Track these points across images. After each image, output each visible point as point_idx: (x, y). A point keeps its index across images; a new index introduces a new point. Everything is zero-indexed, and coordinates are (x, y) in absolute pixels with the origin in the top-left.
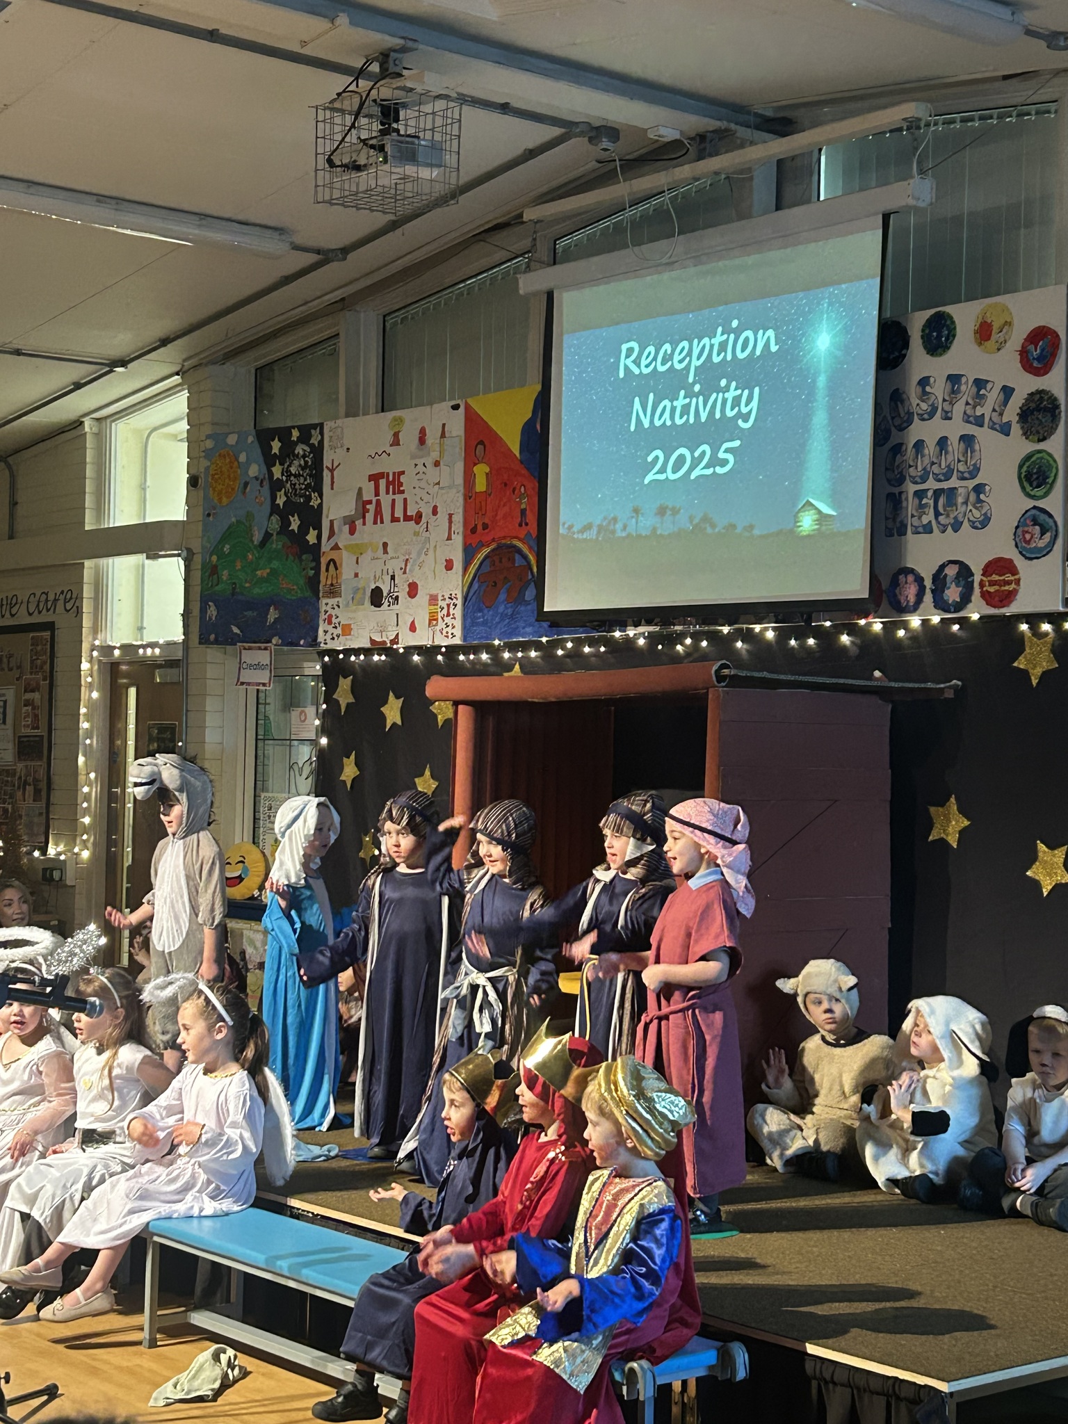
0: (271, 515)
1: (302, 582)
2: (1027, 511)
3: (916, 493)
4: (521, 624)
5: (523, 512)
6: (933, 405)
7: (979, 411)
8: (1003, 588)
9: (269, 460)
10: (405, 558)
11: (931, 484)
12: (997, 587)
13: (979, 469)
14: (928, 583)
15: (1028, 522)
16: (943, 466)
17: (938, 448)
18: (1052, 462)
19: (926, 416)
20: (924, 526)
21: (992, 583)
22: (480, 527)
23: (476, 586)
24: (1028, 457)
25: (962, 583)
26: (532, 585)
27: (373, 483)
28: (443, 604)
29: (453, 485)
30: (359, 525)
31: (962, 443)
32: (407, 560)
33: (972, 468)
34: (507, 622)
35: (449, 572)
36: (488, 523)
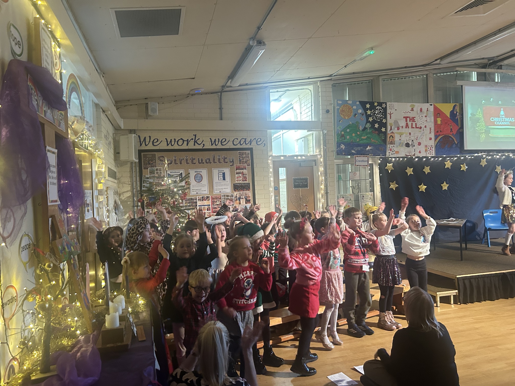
0: (366, 123)
1: (380, 141)
4: (452, 152)
5: (451, 129)
9: (366, 110)
22: (439, 131)
23: (439, 144)
26: (455, 145)
27: (405, 119)
28: (429, 147)
29: (431, 122)
30: (401, 128)
32: (417, 137)
34: (448, 151)
35: (430, 140)
36: (442, 131)
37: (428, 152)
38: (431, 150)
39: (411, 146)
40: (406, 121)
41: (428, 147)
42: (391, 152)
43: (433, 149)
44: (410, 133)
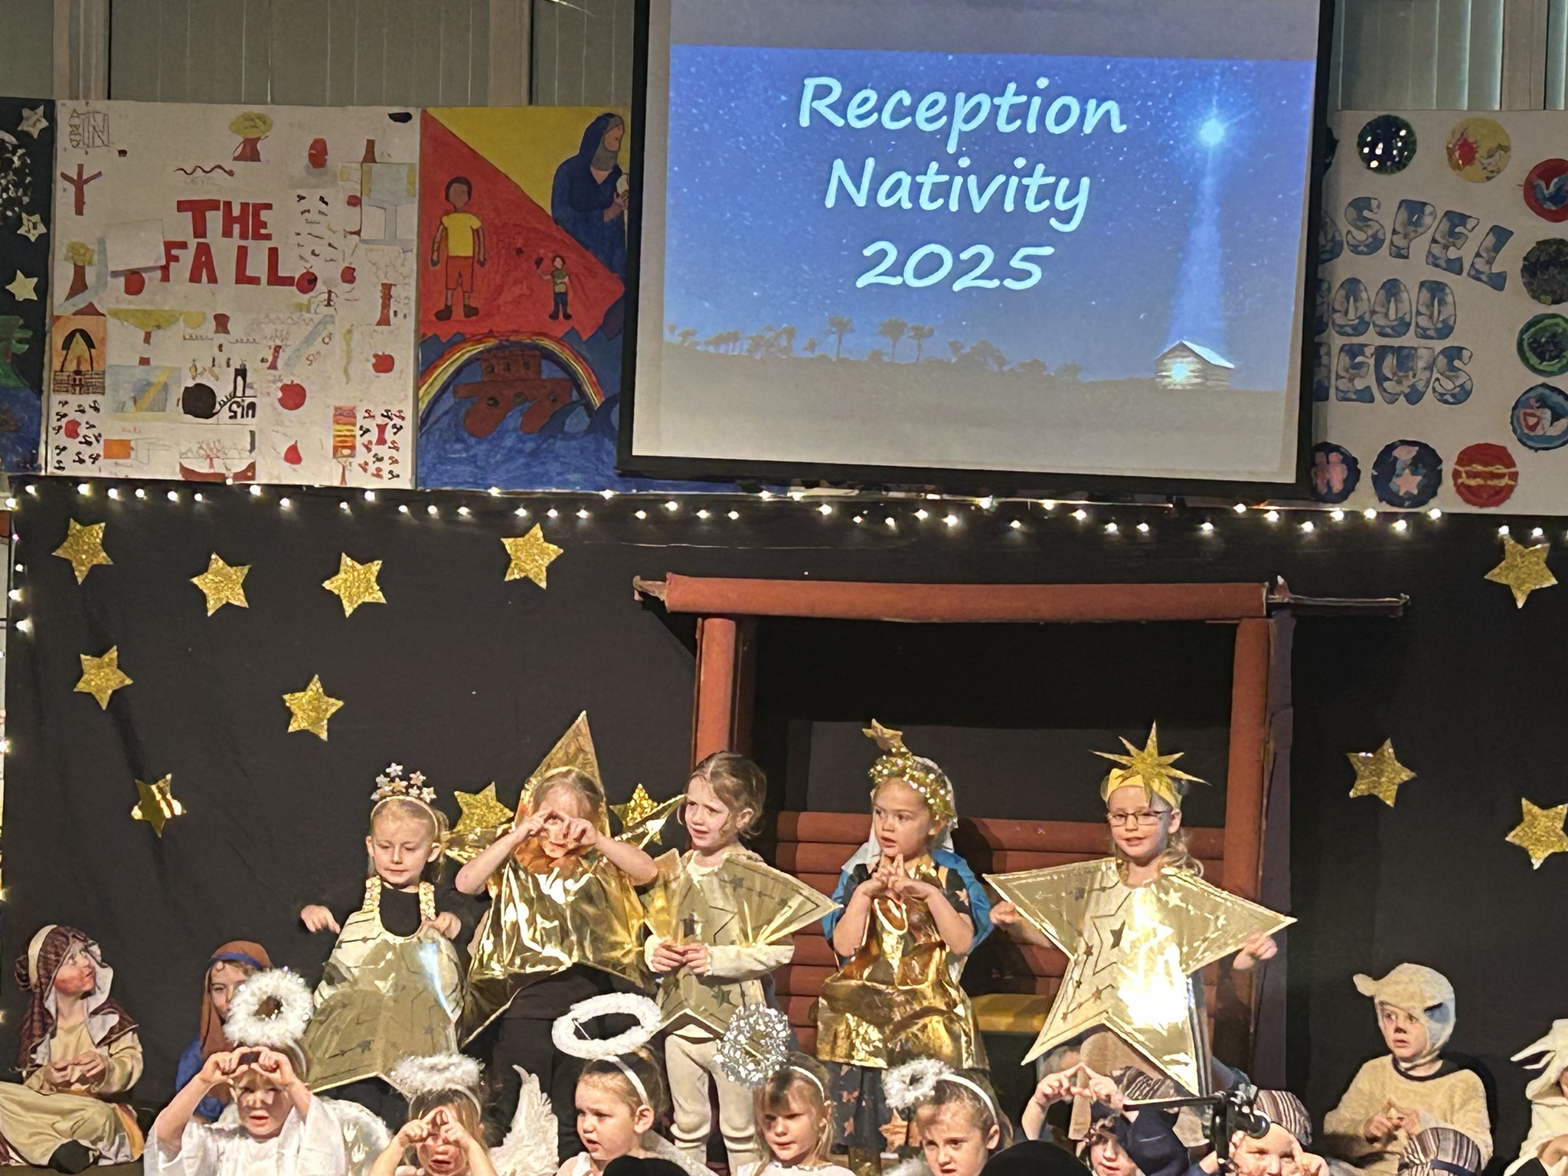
2: (1531, 389)
3: (1346, 348)
4: (554, 468)
5: (561, 299)
6: (1375, 236)
7: (1453, 253)
8: (1490, 483)
10: (273, 344)
11: (1372, 339)
12: (1480, 481)
13: (1451, 329)
15: (1532, 401)
16: (1392, 315)
17: (1383, 293)
19: (1365, 249)
20: (1357, 392)
21: (1473, 475)
22: (458, 312)
24: (1535, 322)
25: (1424, 471)
26: (581, 410)
27: (189, 214)
28: (367, 424)
29: (393, 239)
30: (152, 279)
31: (1424, 291)
32: (277, 349)
33: (1440, 325)
34: (522, 460)
35: (382, 375)
36: (479, 306)
37: (355, 462)
38: (381, 441)
39: (225, 413)
40: (200, 230)
41: (360, 421)
42: (74, 446)
43: (406, 439)
44: (222, 322)
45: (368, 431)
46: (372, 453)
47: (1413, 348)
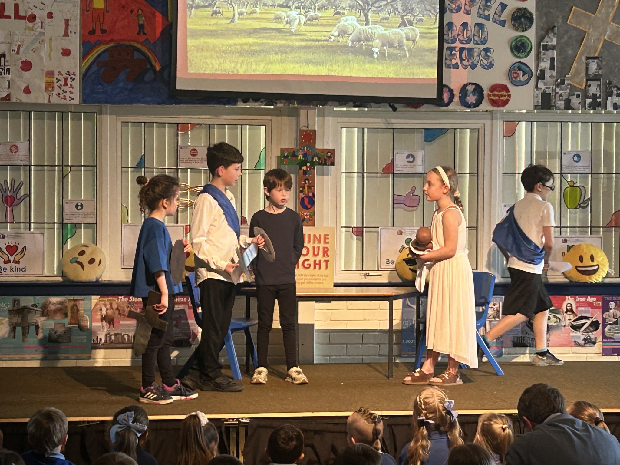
2: (515, 63)
3: (448, 48)
5: (141, 27)
6: (458, 6)
7: (486, 13)
8: (501, 98)
10: (17, 44)
11: (458, 45)
12: (497, 98)
13: (487, 41)
14: (457, 93)
15: (516, 68)
16: (465, 36)
17: (462, 27)
18: (528, 41)
19: (454, 11)
20: (453, 65)
21: (494, 95)
22: (98, 32)
24: (516, 39)
25: (477, 94)
26: (151, 72)
28: (60, 77)
31: (476, 27)
32: (19, 46)
33: (482, 39)
34: (126, 93)
35: (65, 57)
36: (107, 29)
37: (54, 93)
38: (66, 85)
41: (56, 76)
43: (76, 84)
45: (59, 80)
46: (62, 90)
47: (474, 49)
